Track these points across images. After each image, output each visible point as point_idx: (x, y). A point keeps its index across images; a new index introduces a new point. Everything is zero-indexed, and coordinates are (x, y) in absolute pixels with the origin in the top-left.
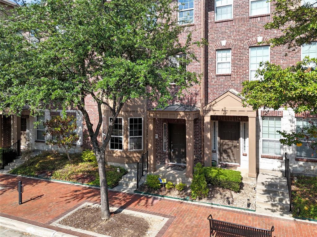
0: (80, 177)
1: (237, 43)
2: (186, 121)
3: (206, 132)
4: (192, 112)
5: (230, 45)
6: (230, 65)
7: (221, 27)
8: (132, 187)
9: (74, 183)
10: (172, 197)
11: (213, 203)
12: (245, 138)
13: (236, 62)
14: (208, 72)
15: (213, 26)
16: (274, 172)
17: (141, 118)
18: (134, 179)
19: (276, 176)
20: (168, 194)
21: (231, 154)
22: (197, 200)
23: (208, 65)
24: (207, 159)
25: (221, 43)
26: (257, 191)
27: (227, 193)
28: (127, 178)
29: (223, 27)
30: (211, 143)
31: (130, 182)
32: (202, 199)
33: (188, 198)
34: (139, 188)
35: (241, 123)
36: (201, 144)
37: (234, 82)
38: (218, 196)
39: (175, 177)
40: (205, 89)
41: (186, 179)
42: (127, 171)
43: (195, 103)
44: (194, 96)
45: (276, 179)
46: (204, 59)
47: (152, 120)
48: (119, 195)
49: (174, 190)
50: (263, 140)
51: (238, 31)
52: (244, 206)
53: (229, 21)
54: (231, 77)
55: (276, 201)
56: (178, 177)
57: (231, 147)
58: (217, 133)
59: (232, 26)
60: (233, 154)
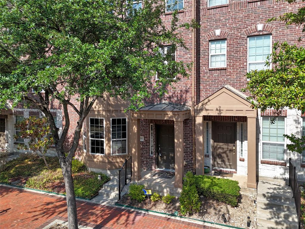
0: (57, 185)
1: (233, 32)
2: (175, 122)
3: (198, 135)
4: (181, 111)
5: (225, 34)
6: (225, 58)
7: (215, 14)
8: (114, 198)
9: (49, 192)
10: (158, 211)
11: (206, 220)
12: (242, 141)
13: (233, 54)
14: (200, 66)
15: (205, 13)
16: (275, 180)
17: (126, 119)
18: (116, 189)
19: (278, 184)
20: (154, 208)
21: (226, 159)
22: (187, 217)
23: (200, 58)
24: (198, 166)
25: (214, 32)
26: (258, 205)
27: (222, 208)
28: (109, 187)
29: (217, 14)
30: (203, 147)
31: (112, 191)
32: (192, 214)
33: (176, 214)
34: (121, 199)
35: (238, 123)
36: (192, 148)
37: (230, 76)
38: (212, 211)
39: (162, 187)
40: (196, 85)
41: (174, 189)
42: (109, 178)
43: (186, 101)
44: (184, 94)
45: (280, 189)
46: (195, 51)
47: (136, 122)
48: (97, 209)
49: (161, 202)
50: (263, 144)
51: (235, 18)
52: (243, 225)
53: (224, 7)
54: (226, 71)
55: (281, 218)
56: (166, 187)
57: (226, 151)
58: (210, 135)
59: (228, 12)
60: (228, 159)
